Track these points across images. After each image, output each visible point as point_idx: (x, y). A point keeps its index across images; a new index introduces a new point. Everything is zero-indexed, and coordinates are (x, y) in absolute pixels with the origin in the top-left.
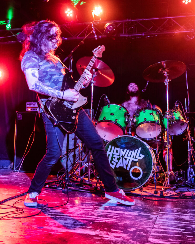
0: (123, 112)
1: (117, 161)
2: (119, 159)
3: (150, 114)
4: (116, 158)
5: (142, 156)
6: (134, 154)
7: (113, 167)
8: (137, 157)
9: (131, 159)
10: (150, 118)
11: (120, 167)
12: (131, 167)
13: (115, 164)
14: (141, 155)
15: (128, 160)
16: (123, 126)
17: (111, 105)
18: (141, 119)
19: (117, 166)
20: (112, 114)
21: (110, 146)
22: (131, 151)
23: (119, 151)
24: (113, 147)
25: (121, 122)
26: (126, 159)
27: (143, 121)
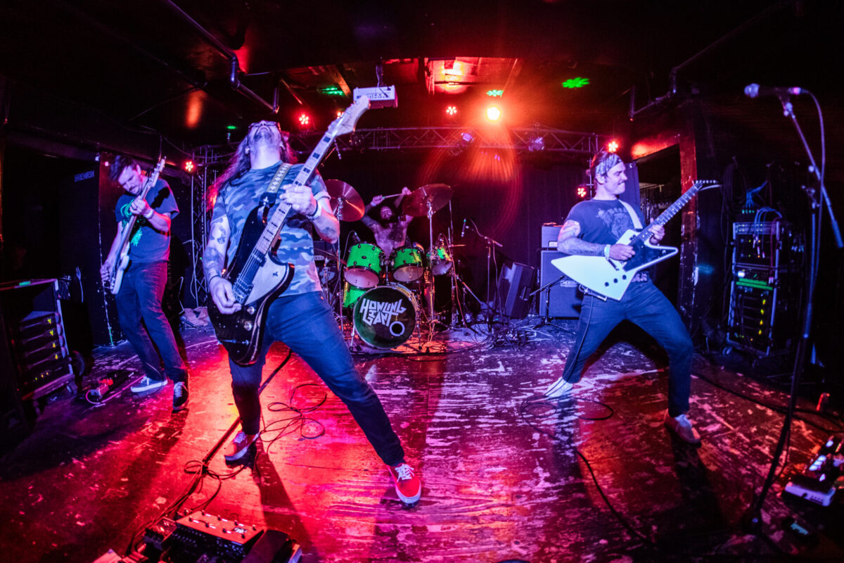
0: (376, 252)
1: (374, 317)
4: (373, 314)
5: (404, 309)
6: (393, 307)
7: (370, 323)
8: (398, 311)
9: (391, 313)
10: (411, 260)
11: (377, 323)
12: (391, 322)
13: (372, 320)
14: (402, 308)
15: (386, 315)
16: (378, 271)
17: (361, 245)
19: (375, 323)
20: (364, 258)
21: (365, 300)
22: (390, 305)
23: (375, 306)
24: (368, 301)
25: (376, 267)
26: (384, 314)
27: (402, 263)
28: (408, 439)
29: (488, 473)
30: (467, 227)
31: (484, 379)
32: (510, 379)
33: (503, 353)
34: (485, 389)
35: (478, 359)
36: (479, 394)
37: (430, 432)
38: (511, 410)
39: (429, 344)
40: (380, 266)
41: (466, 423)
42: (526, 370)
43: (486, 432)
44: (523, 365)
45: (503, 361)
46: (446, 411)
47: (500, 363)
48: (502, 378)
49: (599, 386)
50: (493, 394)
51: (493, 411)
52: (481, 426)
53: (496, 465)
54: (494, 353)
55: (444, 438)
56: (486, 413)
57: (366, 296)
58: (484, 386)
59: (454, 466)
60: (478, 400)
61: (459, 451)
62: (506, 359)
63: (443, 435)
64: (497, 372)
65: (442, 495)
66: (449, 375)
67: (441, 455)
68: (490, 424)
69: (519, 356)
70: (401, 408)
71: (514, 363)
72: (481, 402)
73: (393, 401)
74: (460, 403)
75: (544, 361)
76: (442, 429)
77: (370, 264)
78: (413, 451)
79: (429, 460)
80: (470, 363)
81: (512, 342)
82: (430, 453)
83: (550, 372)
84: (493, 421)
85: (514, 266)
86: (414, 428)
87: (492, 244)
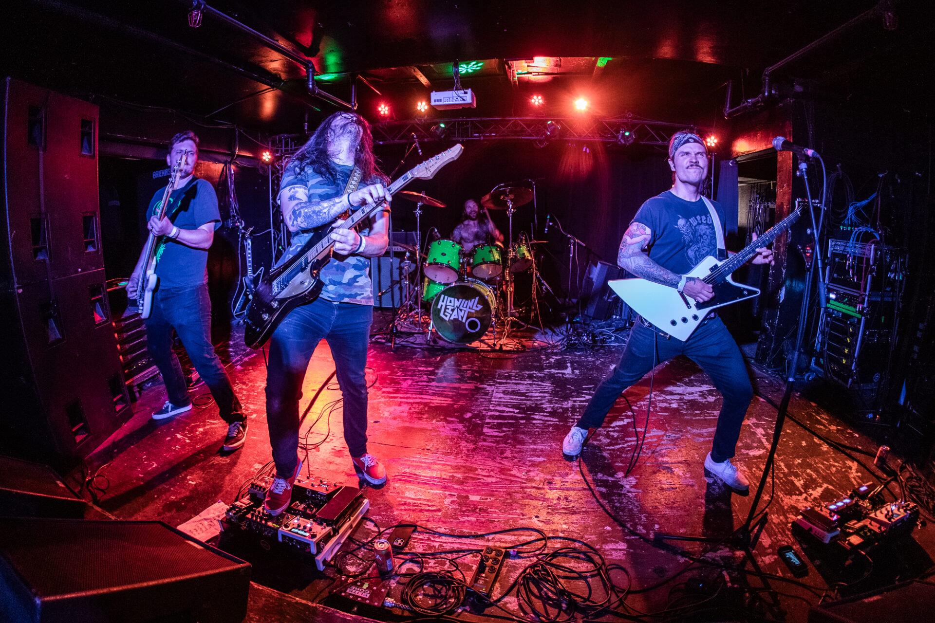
1: (451, 313)
2: (453, 310)
3: (490, 252)
4: (450, 310)
5: (480, 307)
6: (470, 304)
8: (474, 308)
9: (467, 310)
11: (454, 319)
13: (449, 315)
14: (478, 306)
15: (463, 312)
16: (456, 268)
17: (441, 241)
19: (452, 318)
20: (443, 254)
21: (443, 296)
22: (467, 302)
23: (453, 302)
24: (446, 297)
25: (454, 264)
26: (461, 310)
27: (481, 261)
28: (468, 427)
29: (530, 461)
30: (551, 224)
31: (549, 379)
32: (575, 382)
33: (575, 355)
34: (547, 389)
35: (548, 360)
36: (540, 393)
37: (488, 423)
38: (566, 410)
39: (504, 341)
40: (460, 263)
41: (522, 418)
42: (592, 374)
43: (538, 427)
44: (590, 370)
45: (572, 363)
46: (506, 406)
47: (569, 365)
48: (566, 379)
50: (553, 394)
51: (549, 410)
52: (534, 422)
53: (538, 456)
54: (566, 355)
55: (500, 429)
56: (542, 410)
57: (444, 292)
58: (548, 386)
59: (502, 453)
60: (539, 398)
61: (509, 441)
62: (576, 362)
63: (499, 426)
64: (563, 374)
65: (487, 474)
66: (517, 373)
67: (494, 443)
68: (543, 420)
69: (590, 359)
70: (467, 400)
71: (583, 366)
72: (541, 400)
73: (461, 394)
74: (521, 400)
76: (500, 421)
77: (449, 261)
78: (472, 437)
79: (483, 446)
80: (540, 362)
81: (585, 344)
82: (485, 440)
84: (546, 419)
85: (599, 265)
86: (475, 419)
87: (575, 242)
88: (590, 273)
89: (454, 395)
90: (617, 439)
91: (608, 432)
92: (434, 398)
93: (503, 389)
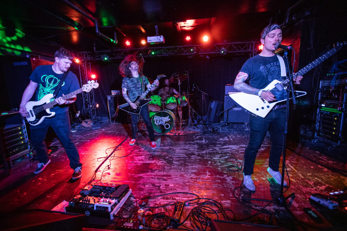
2: (159, 121)
3: (172, 99)
5: (169, 119)
6: (166, 118)
7: (157, 124)
9: (165, 121)
10: (172, 101)
12: (165, 124)
15: (163, 121)
17: (154, 96)
18: (168, 102)
19: (159, 124)
20: (155, 100)
22: (164, 118)
23: (159, 118)
25: (159, 104)
28: (167, 161)
29: (191, 172)
30: (195, 87)
31: (197, 144)
32: (206, 144)
33: (206, 136)
34: (196, 147)
35: (196, 137)
36: (193, 149)
37: (175, 160)
38: (203, 154)
39: (179, 132)
40: (161, 104)
41: (187, 157)
42: (213, 142)
43: (193, 160)
44: (212, 140)
45: (205, 138)
46: (181, 154)
48: (203, 144)
49: (240, 148)
50: (198, 149)
51: (197, 154)
52: (192, 158)
53: (194, 170)
54: (202, 136)
56: (194, 154)
57: (156, 115)
58: (196, 146)
59: (180, 169)
61: (183, 165)
62: (206, 138)
63: (178, 161)
64: (202, 142)
65: (175, 177)
66: (184, 143)
67: (177, 166)
69: (212, 137)
70: (166, 153)
71: (209, 139)
72: (194, 151)
73: (164, 150)
74: (186, 151)
75: (221, 139)
76: (179, 159)
77: (157, 103)
78: (169, 165)
80: (193, 139)
81: (210, 131)
82: (174, 166)
83: (222, 143)
84: (196, 157)
85: (214, 102)
86: (170, 158)
87: (204, 94)
88: (210, 105)
89: (161, 151)
90: (223, 163)
91: (220, 161)
92: (154, 153)
93: (180, 148)
